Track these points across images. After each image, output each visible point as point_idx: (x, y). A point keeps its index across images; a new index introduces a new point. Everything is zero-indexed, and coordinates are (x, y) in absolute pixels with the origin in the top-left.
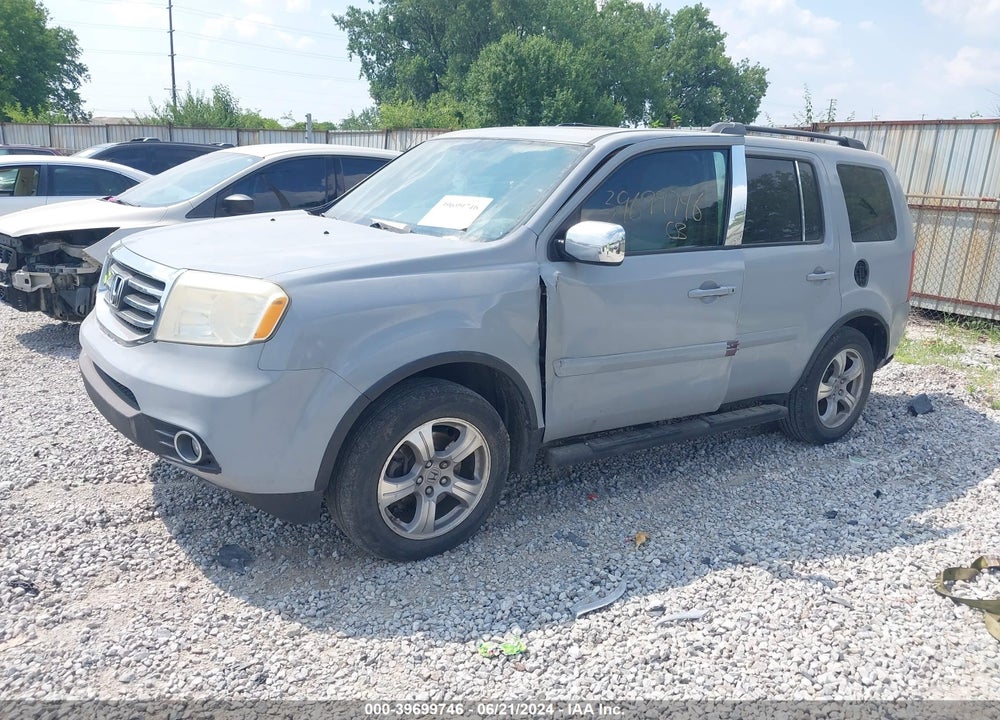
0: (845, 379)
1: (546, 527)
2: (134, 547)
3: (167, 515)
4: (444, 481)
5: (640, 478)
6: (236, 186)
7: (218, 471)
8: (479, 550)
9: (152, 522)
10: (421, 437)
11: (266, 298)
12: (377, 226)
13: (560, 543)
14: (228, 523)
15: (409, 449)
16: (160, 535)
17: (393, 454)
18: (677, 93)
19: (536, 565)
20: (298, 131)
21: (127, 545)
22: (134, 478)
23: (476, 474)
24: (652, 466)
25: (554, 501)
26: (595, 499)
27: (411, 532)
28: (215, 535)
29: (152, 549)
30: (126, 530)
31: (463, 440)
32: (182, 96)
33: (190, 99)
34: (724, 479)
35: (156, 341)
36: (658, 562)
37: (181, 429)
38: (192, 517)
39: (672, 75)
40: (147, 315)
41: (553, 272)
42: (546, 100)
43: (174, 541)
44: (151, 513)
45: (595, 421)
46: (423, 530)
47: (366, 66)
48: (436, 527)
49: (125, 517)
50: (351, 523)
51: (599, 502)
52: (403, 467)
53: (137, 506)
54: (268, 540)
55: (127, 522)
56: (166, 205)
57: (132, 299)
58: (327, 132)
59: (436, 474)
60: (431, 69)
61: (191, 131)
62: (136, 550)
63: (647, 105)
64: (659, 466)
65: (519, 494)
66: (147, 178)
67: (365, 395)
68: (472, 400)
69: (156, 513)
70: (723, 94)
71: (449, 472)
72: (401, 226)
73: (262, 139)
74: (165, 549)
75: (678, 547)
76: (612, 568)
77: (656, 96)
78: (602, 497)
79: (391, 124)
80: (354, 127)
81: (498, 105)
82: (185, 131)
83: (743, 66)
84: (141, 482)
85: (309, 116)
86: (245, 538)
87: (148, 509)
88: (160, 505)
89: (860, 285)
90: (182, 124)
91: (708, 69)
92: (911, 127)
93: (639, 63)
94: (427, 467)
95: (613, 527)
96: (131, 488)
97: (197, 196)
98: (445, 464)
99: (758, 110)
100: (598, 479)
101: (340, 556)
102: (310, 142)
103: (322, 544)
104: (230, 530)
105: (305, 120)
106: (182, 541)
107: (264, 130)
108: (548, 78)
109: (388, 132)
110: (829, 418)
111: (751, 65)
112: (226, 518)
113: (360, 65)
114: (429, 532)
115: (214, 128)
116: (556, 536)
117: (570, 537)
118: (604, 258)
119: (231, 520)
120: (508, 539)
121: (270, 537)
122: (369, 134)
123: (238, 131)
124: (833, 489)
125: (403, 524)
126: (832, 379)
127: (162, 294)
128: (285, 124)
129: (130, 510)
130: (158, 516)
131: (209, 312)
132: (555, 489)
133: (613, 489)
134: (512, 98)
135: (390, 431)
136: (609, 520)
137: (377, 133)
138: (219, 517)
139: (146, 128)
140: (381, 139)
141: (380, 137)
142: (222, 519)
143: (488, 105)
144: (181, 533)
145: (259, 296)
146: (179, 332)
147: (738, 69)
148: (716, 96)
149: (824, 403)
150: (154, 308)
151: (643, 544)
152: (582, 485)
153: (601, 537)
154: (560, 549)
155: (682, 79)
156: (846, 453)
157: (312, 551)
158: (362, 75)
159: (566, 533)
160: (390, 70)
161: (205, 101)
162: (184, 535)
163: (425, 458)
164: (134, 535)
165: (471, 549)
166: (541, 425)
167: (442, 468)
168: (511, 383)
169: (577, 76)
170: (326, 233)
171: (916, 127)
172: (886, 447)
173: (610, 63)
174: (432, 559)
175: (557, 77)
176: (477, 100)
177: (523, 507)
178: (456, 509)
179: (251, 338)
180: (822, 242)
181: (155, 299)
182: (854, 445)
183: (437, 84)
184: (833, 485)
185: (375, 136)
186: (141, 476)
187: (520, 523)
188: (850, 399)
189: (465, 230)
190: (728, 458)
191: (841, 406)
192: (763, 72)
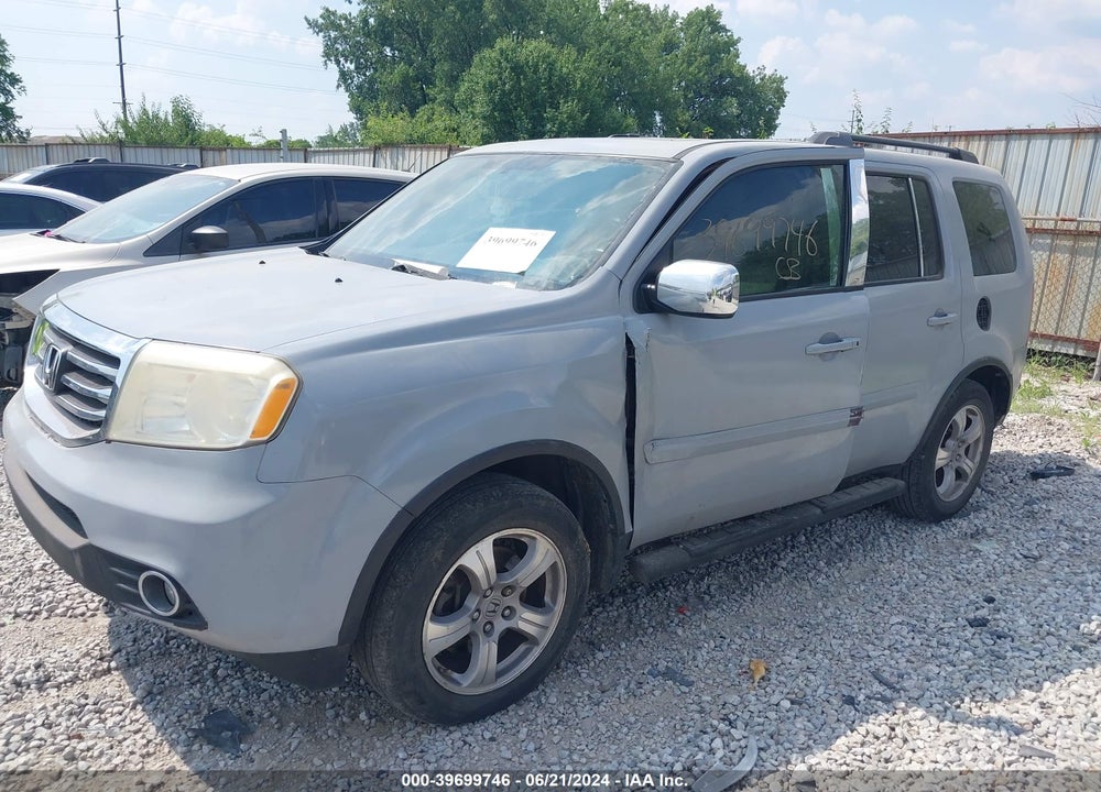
0: (963, 442)
1: (633, 658)
2: (83, 721)
3: (127, 667)
4: (507, 612)
5: (736, 578)
6: (205, 216)
7: (203, 625)
8: (553, 700)
9: (107, 678)
10: (479, 558)
11: (267, 380)
12: (402, 269)
13: (656, 683)
14: (214, 674)
15: (463, 576)
16: (120, 699)
17: (442, 585)
18: (690, 104)
19: (633, 719)
20: (271, 150)
21: (74, 719)
22: (82, 609)
23: (547, 599)
24: (748, 561)
25: (636, 620)
26: (688, 614)
27: (466, 684)
28: (197, 694)
29: (110, 723)
30: (72, 694)
31: (532, 556)
32: (135, 110)
33: (145, 112)
34: (837, 575)
35: (109, 442)
36: (786, 704)
37: (148, 568)
38: (163, 668)
39: (683, 84)
40: (95, 402)
41: (642, 327)
42: (549, 113)
43: (139, 707)
44: (105, 665)
45: (692, 518)
46: (482, 681)
47: (344, 76)
48: (499, 674)
49: (71, 673)
50: (388, 683)
51: (694, 618)
52: (453, 598)
53: (87, 654)
54: (271, 699)
55: (73, 680)
56: (118, 241)
57: (74, 380)
58: (304, 151)
59: (496, 605)
60: (417, 79)
61: (146, 150)
62: (87, 724)
63: (658, 118)
64: (756, 561)
65: (591, 610)
66: (93, 207)
67: (406, 510)
68: (543, 503)
69: (113, 664)
70: (740, 105)
71: (513, 600)
72: (436, 269)
73: (229, 159)
74: (128, 721)
75: (807, 679)
76: (732, 717)
77: (666, 107)
78: (696, 611)
79: (380, 141)
80: (332, 144)
81: (495, 118)
82: (139, 150)
83: (760, 74)
84: (93, 616)
85: (284, 132)
86: (237, 696)
87: (101, 659)
88: (119, 650)
89: (982, 327)
90: (135, 143)
91: (722, 77)
92: (977, 138)
93: (648, 70)
94: (485, 597)
95: (720, 655)
96: (78, 624)
97: (158, 228)
98: (507, 590)
99: (777, 122)
100: (687, 583)
101: (370, 718)
102: (286, 161)
103: (343, 700)
104: (217, 684)
105: (279, 137)
106: (150, 707)
107: (232, 149)
108: (550, 88)
109: (376, 149)
110: (947, 489)
111: (768, 72)
112: (211, 667)
113: (337, 75)
114: (489, 684)
115: (173, 146)
116: (650, 673)
117: (668, 674)
118: (709, 308)
119: (217, 668)
120: (589, 681)
121: (273, 693)
122: (355, 152)
123: (202, 149)
124: (969, 583)
125: (455, 675)
126: (950, 442)
127: (118, 375)
128: (255, 142)
129: (77, 661)
130: (116, 669)
131: (185, 400)
132: (636, 600)
133: (707, 598)
134: (510, 111)
135: (438, 554)
136: (713, 645)
137: (364, 150)
138: (200, 664)
139: (92, 147)
140: (369, 157)
141: (367, 156)
142: (206, 669)
143: (484, 118)
144: (150, 693)
145: (256, 377)
146: (142, 428)
147: (754, 77)
148: (732, 107)
149: (941, 471)
150: (105, 392)
151: (763, 678)
152: (668, 594)
153: (707, 671)
154: (659, 693)
155: (694, 87)
156: (969, 532)
157: (331, 713)
158: (338, 86)
159: (661, 668)
160: (372, 81)
161: (162, 115)
162: (153, 697)
163: (484, 585)
164: (83, 701)
165: (543, 700)
166: (628, 529)
167: (504, 595)
168: (590, 476)
169: (583, 85)
170: (339, 280)
171: (983, 137)
172: (1013, 522)
173: (616, 71)
174: (494, 717)
175: (560, 87)
176: (472, 113)
177: (599, 629)
178: (522, 648)
179: (246, 437)
180: (942, 277)
181: (105, 381)
182: (977, 522)
183: (425, 96)
184: (969, 577)
185: (361, 155)
186: (92, 606)
187: (600, 656)
188: (969, 466)
189: (522, 273)
190: (835, 546)
191: (960, 474)
192: (781, 80)
